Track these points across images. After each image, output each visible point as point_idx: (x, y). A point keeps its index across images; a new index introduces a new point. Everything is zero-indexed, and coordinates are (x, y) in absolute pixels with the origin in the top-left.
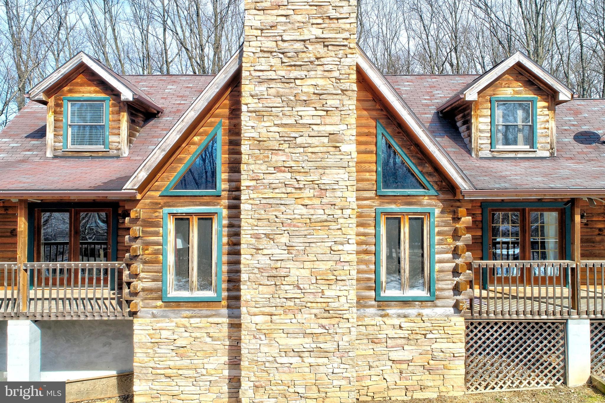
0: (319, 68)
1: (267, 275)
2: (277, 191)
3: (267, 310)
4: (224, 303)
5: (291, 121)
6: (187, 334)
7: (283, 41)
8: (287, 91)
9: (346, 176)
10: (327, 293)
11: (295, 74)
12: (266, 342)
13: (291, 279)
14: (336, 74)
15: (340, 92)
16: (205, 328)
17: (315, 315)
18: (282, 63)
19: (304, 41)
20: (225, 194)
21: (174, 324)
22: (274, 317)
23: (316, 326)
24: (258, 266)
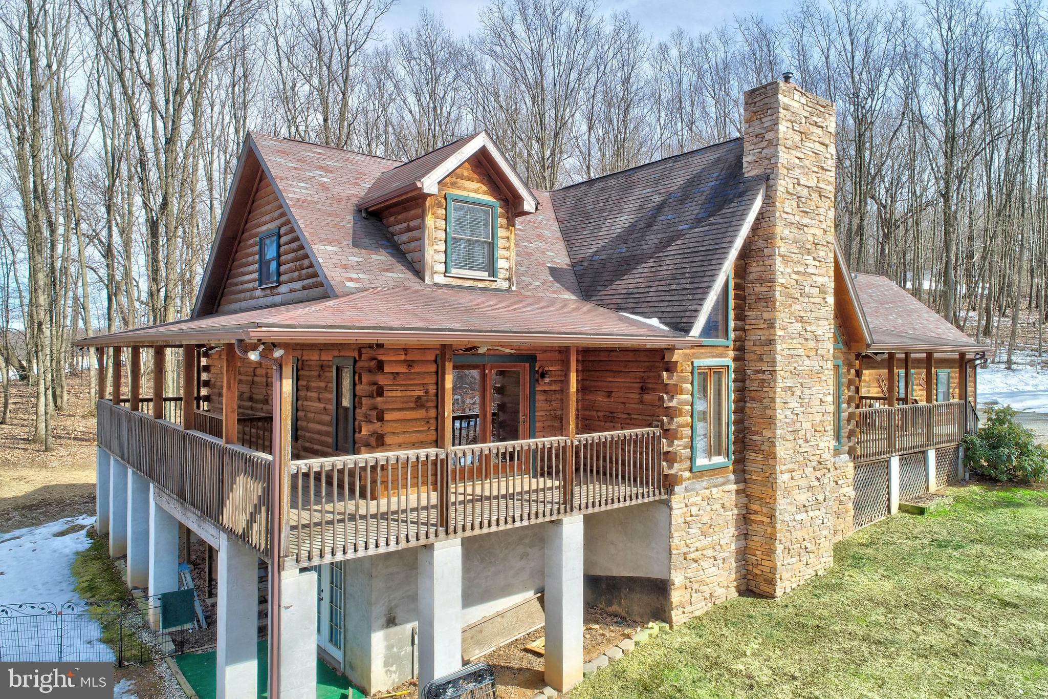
0: (817, 217)
1: (790, 429)
2: (795, 341)
3: (790, 466)
4: (731, 468)
5: (802, 270)
6: (709, 507)
7: (799, 184)
8: (800, 237)
9: (827, 328)
10: (822, 445)
11: (806, 221)
12: (789, 501)
13: (802, 433)
14: (824, 226)
15: (825, 243)
16: (721, 498)
17: (814, 468)
18: (799, 207)
19: (809, 187)
20: (732, 345)
21: (700, 498)
22: (794, 474)
23: (813, 479)
24: (787, 420)
